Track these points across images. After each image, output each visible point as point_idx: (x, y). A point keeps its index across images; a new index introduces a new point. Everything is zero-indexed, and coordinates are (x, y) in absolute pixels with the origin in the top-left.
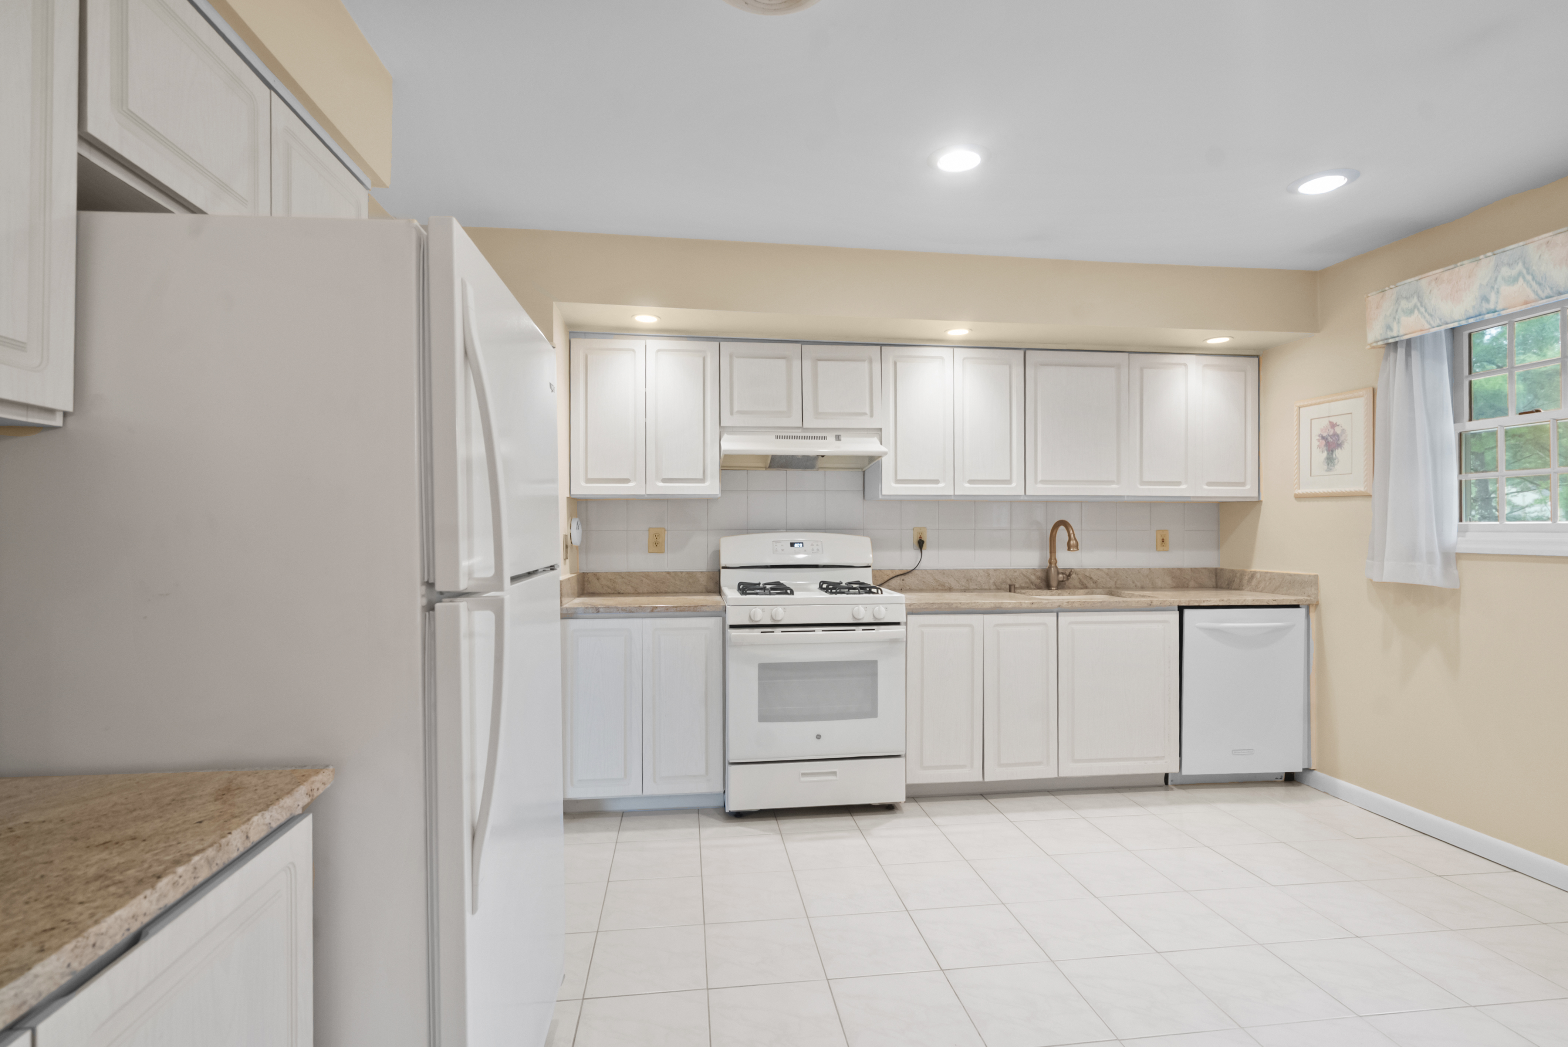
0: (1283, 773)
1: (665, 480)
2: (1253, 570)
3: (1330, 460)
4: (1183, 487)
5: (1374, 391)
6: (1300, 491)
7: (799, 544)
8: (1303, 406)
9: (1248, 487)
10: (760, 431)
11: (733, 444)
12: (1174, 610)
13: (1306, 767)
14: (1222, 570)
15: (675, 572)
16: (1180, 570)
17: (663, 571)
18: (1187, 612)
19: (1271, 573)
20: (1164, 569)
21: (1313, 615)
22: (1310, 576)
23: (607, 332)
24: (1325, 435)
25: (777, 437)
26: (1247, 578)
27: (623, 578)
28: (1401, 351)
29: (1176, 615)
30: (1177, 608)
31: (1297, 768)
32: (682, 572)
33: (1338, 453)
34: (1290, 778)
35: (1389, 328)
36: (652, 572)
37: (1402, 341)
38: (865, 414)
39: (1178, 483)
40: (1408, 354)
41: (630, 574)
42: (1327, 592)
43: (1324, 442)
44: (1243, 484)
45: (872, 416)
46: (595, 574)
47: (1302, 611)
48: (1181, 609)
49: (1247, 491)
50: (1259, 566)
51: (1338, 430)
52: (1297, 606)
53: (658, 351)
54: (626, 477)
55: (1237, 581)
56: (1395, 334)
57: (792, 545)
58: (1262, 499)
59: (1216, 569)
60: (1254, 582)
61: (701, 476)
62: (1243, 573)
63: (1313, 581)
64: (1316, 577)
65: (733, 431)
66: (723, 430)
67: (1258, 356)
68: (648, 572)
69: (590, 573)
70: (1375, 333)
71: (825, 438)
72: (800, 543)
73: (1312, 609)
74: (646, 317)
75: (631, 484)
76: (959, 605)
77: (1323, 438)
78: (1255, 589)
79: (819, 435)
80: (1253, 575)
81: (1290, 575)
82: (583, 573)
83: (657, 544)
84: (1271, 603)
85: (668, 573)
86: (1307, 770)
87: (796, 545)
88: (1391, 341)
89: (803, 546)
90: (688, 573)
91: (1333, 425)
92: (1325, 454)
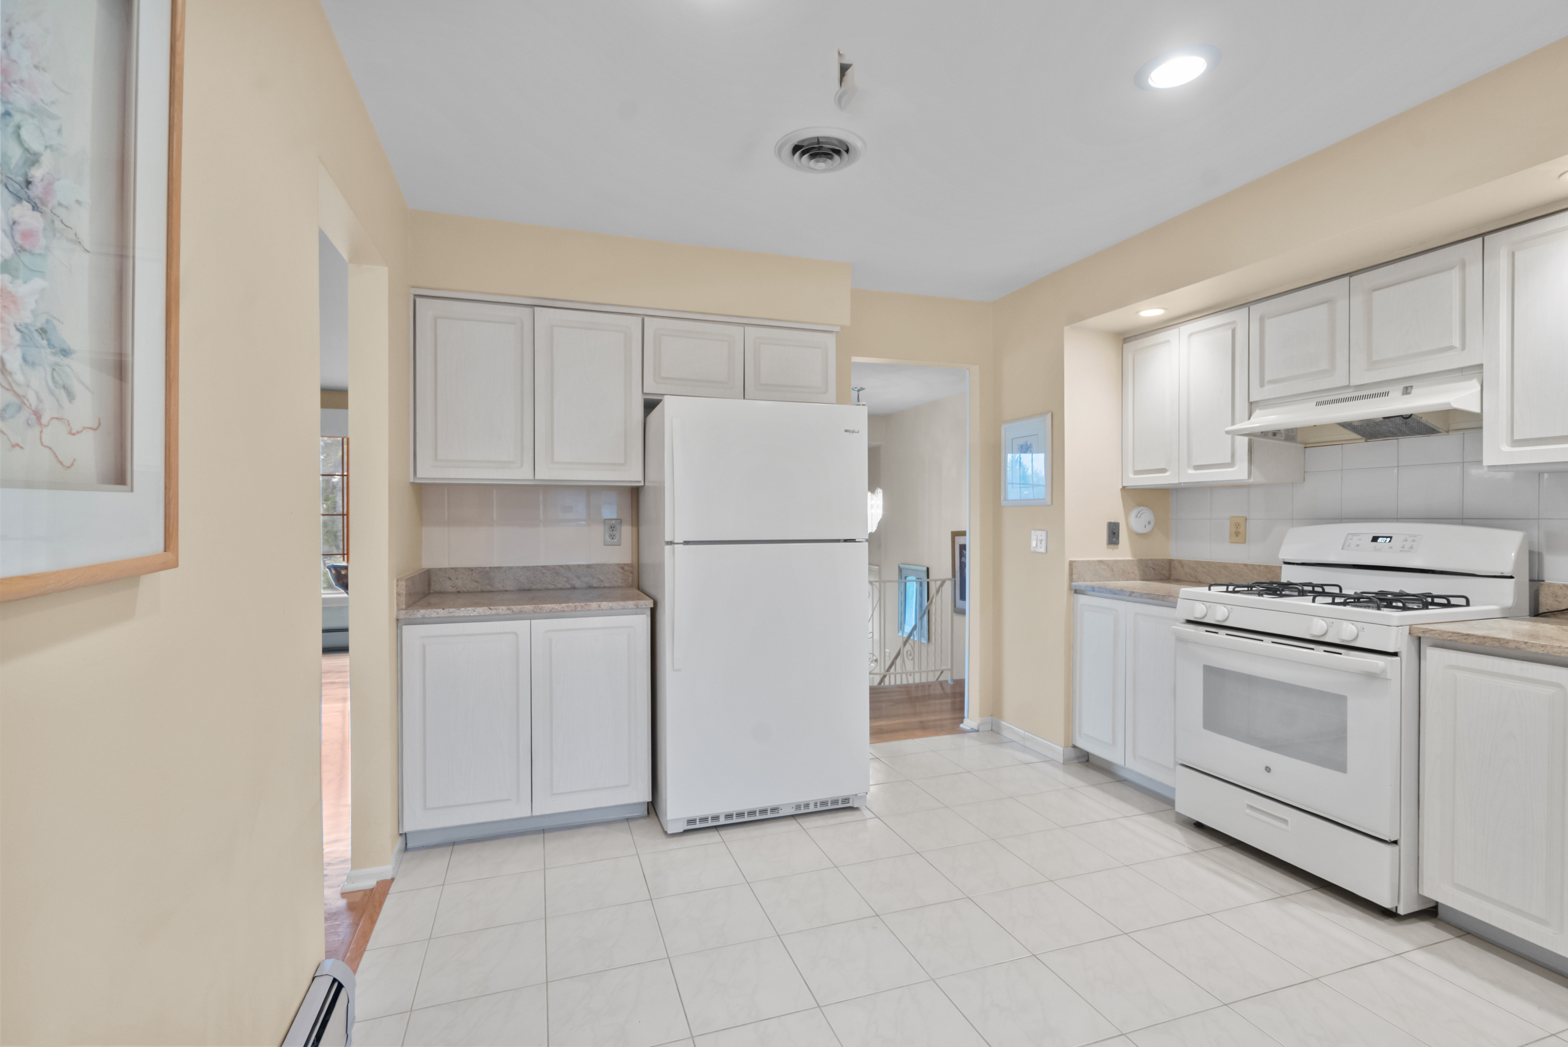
1: (1197, 467)
7: (1385, 539)
10: (1296, 399)
11: (1264, 419)
15: (1253, 565)
17: (1240, 563)
23: (1154, 329)
25: (1318, 404)
27: (1203, 567)
32: (1260, 566)
36: (1230, 563)
38: (1452, 348)
41: (1209, 564)
45: (1463, 347)
46: (1180, 562)
53: (1191, 335)
54: (1162, 467)
57: (1375, 539)
61: (1228, 460)
65: (1267, 405)
66: (1252, 406)
68: (1226, 563)
69: (1176, 560)
71: (1386, 394)
72: (1387, 537)
74: (1150, 312)
75: (1167, 474)
76: (1524, 646)
79: (1378, 390)
82: (1171, 560)
83: (1238, 533)
85: (1246, 565)
87: (1380, 540)
89: (1390, 541)
90: (1267, 567)
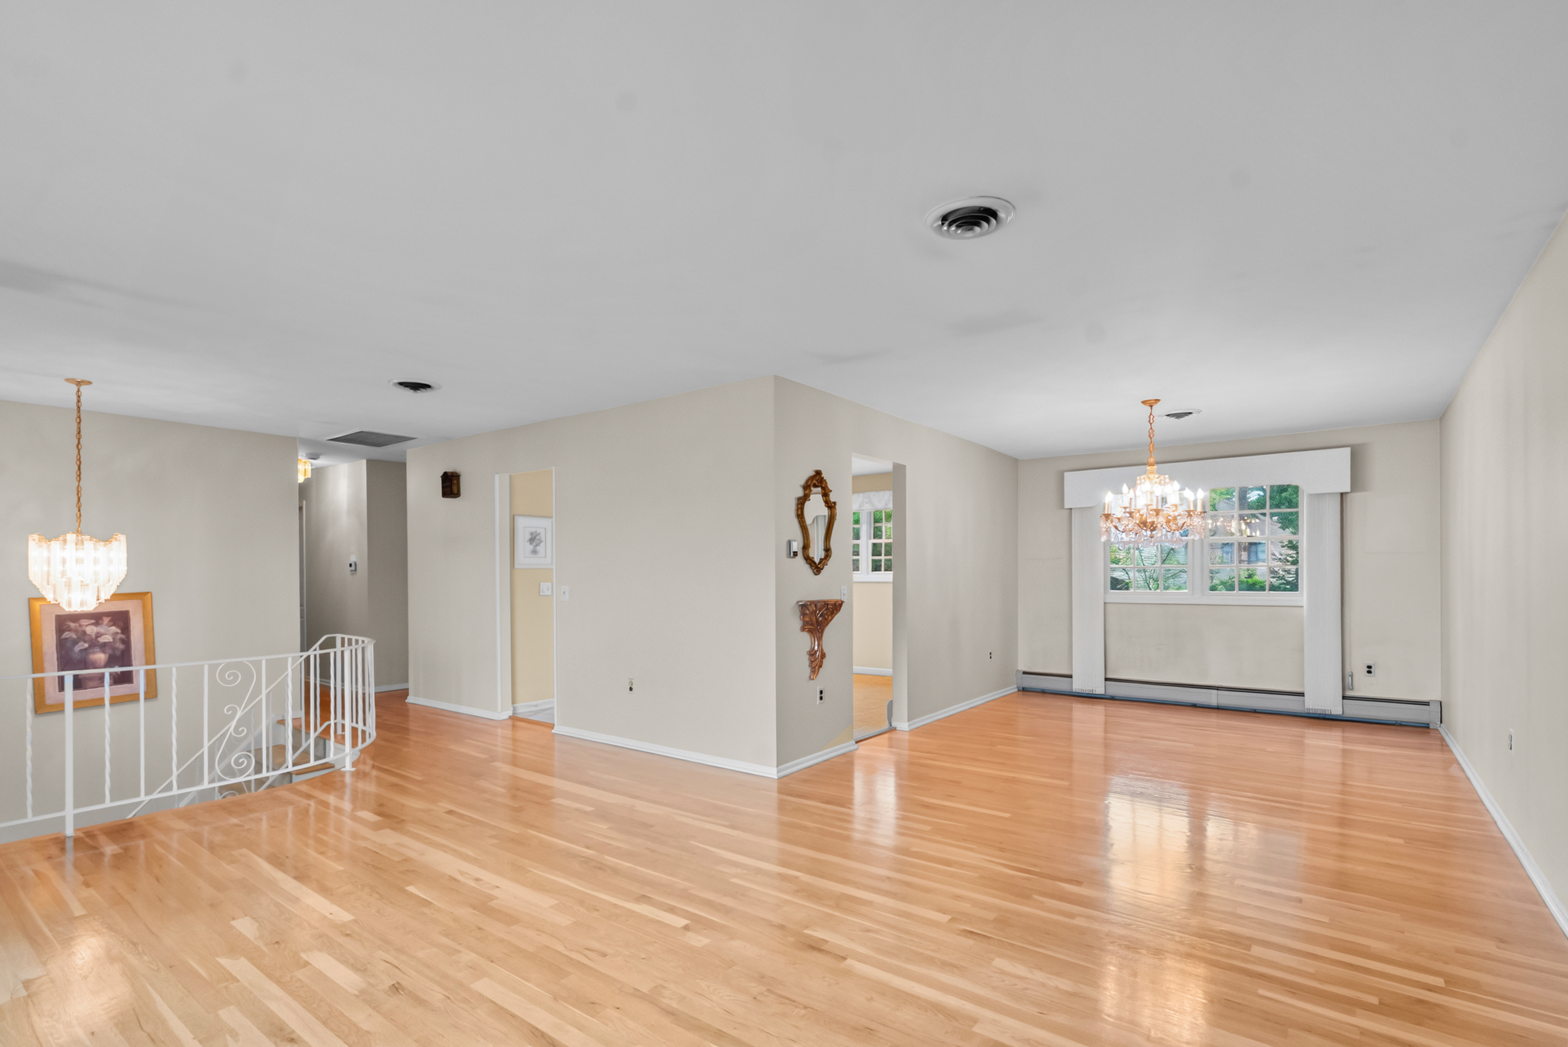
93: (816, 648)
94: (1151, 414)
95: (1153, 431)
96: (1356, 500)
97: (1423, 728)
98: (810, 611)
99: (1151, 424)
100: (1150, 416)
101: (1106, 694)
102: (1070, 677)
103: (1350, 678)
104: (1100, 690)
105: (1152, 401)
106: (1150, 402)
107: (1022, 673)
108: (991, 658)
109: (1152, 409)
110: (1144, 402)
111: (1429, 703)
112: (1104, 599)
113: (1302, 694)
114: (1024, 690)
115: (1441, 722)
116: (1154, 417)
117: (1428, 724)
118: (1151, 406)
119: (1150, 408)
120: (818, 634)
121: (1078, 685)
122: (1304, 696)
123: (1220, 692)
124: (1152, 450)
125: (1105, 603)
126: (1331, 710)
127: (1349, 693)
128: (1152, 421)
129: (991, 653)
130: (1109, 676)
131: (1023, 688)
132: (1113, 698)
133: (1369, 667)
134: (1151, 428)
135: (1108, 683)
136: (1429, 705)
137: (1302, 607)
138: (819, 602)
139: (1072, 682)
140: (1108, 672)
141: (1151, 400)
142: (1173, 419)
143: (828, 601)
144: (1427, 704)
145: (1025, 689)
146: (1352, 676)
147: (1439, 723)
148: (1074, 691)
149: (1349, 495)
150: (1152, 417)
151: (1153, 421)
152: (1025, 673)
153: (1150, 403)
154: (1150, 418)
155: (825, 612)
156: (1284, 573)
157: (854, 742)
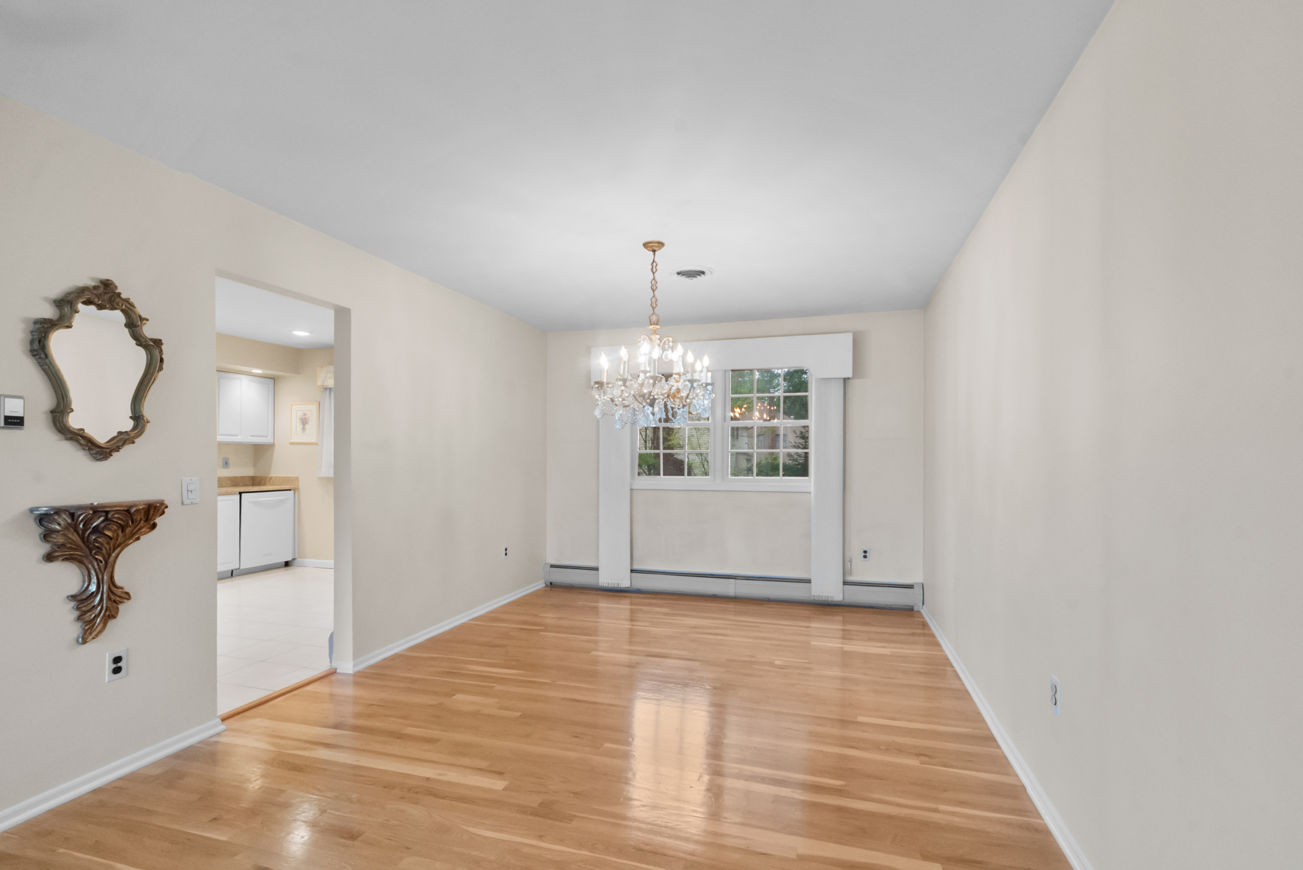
0: (283, 562)
2: (271, 476)
3: (304, 429)
4: (239, 437)
5: (319, 403)
6: (292, 441)
8: (293, 405)
9: (269, 438)
12: (237, 494)
13: (293, 558)
14: (256, 477)
16: (235, 477)
18: (243, 495)
19: (279, 477)
20: (227, 477)
21: (296, 494)
22: (296, 477)
24: (302, 418)
26: (268, 480)
28: (328, 391)
29: (238, 496)
30: (238, 493)
31: (289, 559)
33: (307, 426)
34: (287, 564)
35: (324, 382)
37: (328, 388)
39: (236, 435)
40: (330, 392)
42: (302, 485)
43: (301, 421)
44: (267, 437)
47: (292, 492)
48: (240, 493)
49: (268, 440)
50: (273, 474)
51: (307, 417)
52: (290, 490)
55: (263, 481)
56: (326, 384)
58: (275, 443)
59: (253, 476)
60: (271, 482)
62: (266, 478)
63: (297, 479)
64: (298, 477)
67: (274, 379)
70: (319, 383)
73: (296, 491)
77: (301, 419)
78: (272, 485)
80: (271, 477)
81: (287, 477)
84: (280, 489)
86: (294, 559)
88: (325, 387)
91: (305, 414)
92: (302, 426)
93: (93, 588)
94: (654, 261)
95: (656, 283)
96: (856, 385)
97: (908, 611)
98: (62, 525)
99: (654, 273)
100: (653, 263)
101: (633, 586)
102: (596, 569)
103: (849, 563)
104: (625, 583)
105: (654, 244)
106: (652, 244)
107: (550, 566)
108: (506, 554)
109: (654, 255)
110: (646, 245)
111: (913, 586)
112: (631, 484)
113: (808, 581)
114: (552, 586)
115: (923, 604)
116: (657, 265)
117: (913, 606)
118: (654, 251)
119: (652, 253)
120: (95, 564)
121: (605, 579)
122: (810, 583)
123: (737, 581)
124: (654, 306)
125: (631, 489)
126: (833, 597)
127: (850, 579)
128: (654, 270)
129: (506, 550)
130: (636, 567)
131: (551, 583)
132: (639, 592)
133: (865, 552)
134: (654, 279)
135: (634, 574)
136: (913, 588)
137: (811, 492)
138: (80, 508)
139: (598, 575)
140: (635, 563)
141: (652, 242)
142: (683, 279)
143: (105, 507)
144: (910, 587)
145: (552, 584)
146: (851, 561)
147: (922, 605)
148: (600, 585)
149: (850, 381)
150: (655, 264)
151: (656, 270)
152: (552, 566)
153: (653, 246)
154: (653, 266)
155: (103, 525)
156: (797, 457)
157: (219, 720)
